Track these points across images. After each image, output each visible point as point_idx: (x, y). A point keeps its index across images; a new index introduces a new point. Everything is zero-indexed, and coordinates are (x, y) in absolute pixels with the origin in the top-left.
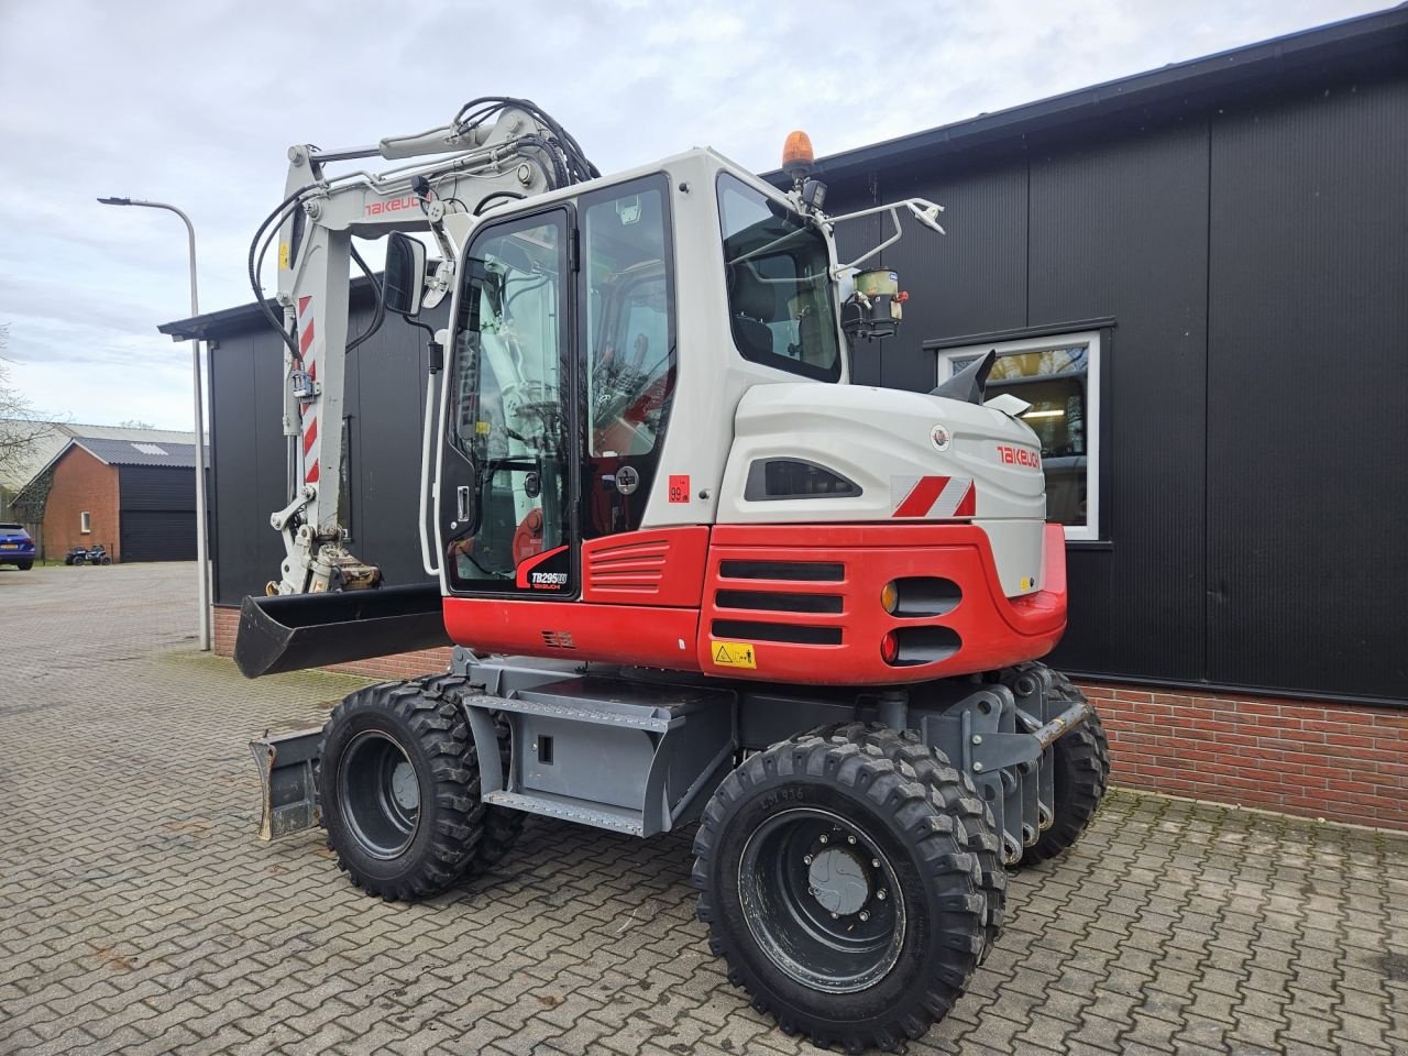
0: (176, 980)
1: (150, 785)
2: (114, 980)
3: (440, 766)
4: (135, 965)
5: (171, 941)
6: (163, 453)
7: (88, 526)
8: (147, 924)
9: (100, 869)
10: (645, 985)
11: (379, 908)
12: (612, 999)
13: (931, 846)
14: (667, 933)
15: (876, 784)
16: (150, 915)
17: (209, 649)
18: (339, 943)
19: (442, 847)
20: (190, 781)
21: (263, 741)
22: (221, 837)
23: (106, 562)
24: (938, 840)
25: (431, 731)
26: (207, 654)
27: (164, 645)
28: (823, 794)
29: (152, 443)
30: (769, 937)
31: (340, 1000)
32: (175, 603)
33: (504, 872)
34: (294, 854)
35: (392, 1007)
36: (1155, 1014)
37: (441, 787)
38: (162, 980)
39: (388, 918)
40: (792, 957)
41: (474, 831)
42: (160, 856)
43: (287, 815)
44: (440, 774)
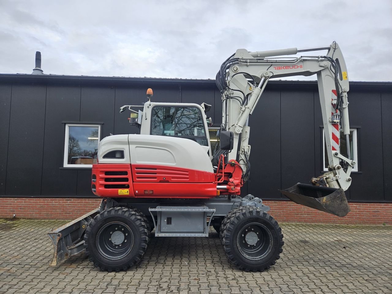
10: (209, 272)
12: (207, 275)
14: (197, 262)
21: (55, 232)
39: (125, 275)
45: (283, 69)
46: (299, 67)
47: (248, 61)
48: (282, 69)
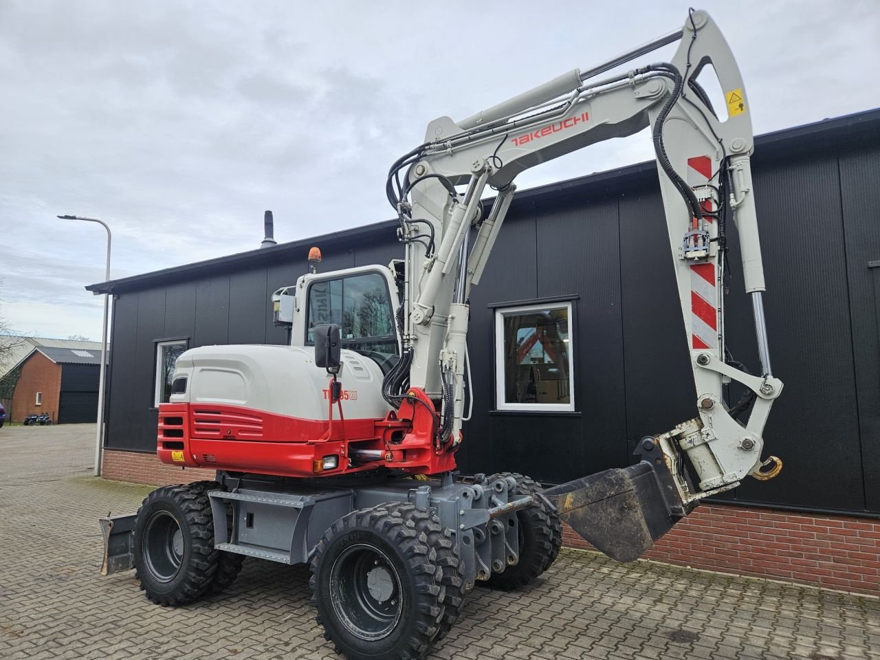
0: (42, 641)
1: (49, 549)
2: (9, 642)
3: (195, 529)
4: (21, 635)
5: (44, 624)
6: (90, 356)
7: (40, 401)
8: (32, 616)
9: (12, 590)
10: (287, 644)
11: (158, 609)
12: (267, 650)
13: (414, 561)
14: (308, 621)
15: (392, 531)
16: (35, 612)
17: (99, 475)
18: (133, 625)
19: (193, 574)
20: (71, 547)
21: (107, 518)
22: (81, 575)
23: (49, 423)
24: (418, 558)
25: (192, 511)
26: (98, 478)
27: (74, 473)
28: (368, 536)
29: (84, 350)
30: (344, 613)
31: (125, 650)
32: (86, 448)
33: (232, 592)
34: (119, 584)
35: (151, 653)
36: (542, 656)
37: (194, 541)
38: (34, 642)
39: (162, 614)
40: (354, 623)
41: (211, 566)
42: (47, 584)
43: (118, 562)
44: (194, 533)
45: (538, 139)
46: (579, 119)
47: (449, 143)
48: (532, 139)
